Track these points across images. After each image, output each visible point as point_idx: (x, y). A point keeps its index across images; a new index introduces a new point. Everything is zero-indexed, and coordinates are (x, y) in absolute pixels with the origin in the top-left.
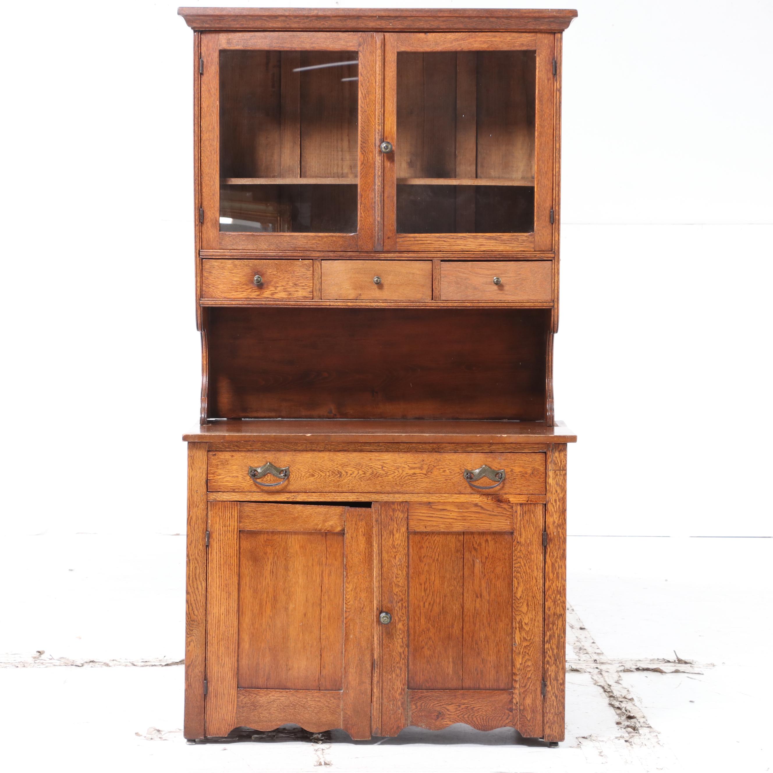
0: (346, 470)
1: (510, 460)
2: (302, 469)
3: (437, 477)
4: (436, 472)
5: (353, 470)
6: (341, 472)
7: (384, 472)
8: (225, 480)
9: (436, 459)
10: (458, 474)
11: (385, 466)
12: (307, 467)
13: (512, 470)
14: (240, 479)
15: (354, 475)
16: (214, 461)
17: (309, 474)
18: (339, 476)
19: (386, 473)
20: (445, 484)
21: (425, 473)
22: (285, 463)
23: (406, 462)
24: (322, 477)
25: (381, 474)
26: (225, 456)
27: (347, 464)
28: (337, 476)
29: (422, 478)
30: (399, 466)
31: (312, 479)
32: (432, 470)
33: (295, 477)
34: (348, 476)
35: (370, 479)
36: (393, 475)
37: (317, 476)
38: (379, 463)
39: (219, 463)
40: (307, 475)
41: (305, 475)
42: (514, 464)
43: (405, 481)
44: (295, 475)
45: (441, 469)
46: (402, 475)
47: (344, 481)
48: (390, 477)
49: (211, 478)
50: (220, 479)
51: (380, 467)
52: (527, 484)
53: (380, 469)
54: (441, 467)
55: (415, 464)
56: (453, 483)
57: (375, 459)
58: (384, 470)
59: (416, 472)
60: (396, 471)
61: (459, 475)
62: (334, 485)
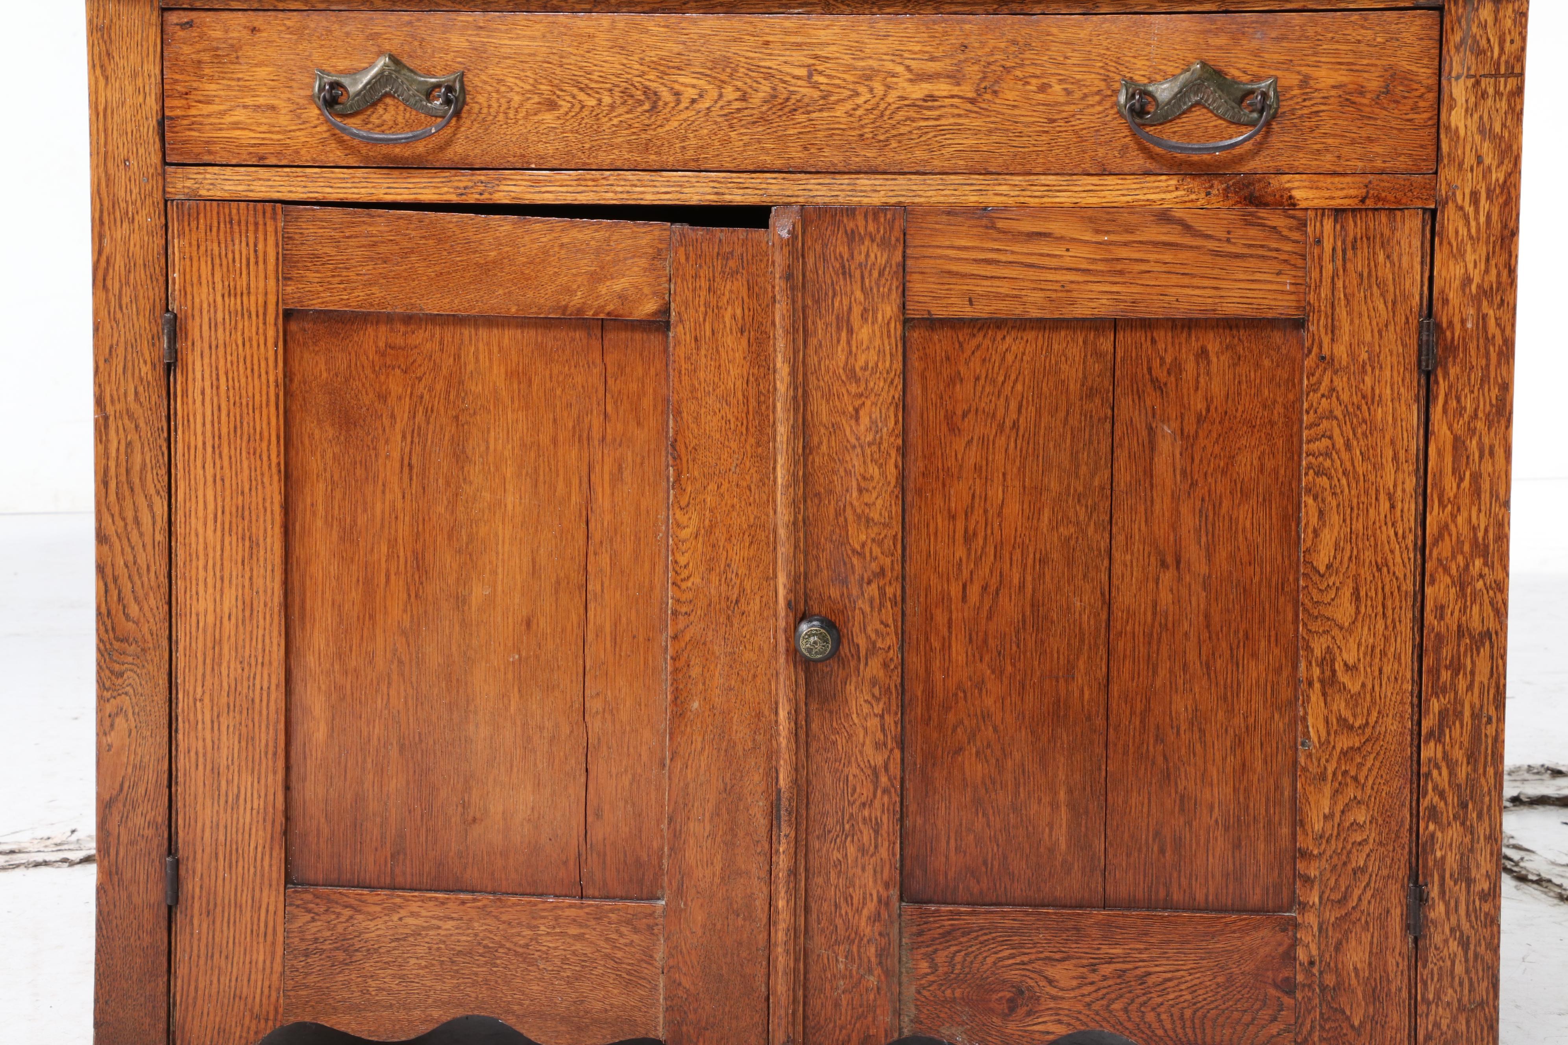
0: (677, 87)
1: (1299, 39)
2: (510, 81)
3: (1016, 112)
4: (1010, 93)
5: (701, 83)
6: (655, 93)
7: (816, 94)
8: (228, 119)
9: (1014, 42)
10: (1097, 98)
11: (820, 68)
12: (528, 74)
13: (1305, 82)
14: (284, 119)
15: (703, 105)
16: (186, 49)
17: (536, 99)
18: (647, 106)
19: (823, 98)
20: (1044, 137)
21: (971, 95)
22: (449, 57)
23: (897, 55)
24: (586, 112)
25: (806, 100)
26: (226, 32)
27: (676, 62)
28: (640, 109)
29: (959, 116)
30: (872, 69)
31: (548, 117)
32: (996, 82)
33: (485, 111)
34: (682, 106)
35: (763, 119)
36: (849, 105)
37: (565, 106)
38: (798, 57)
39: (206, 57)
40: (528, 105)
41: (521, 105)
42: (1315, 54)
43: (893, 127)
44: (485, 104)
45: (1034, 81)
46: (883, 106)
47: (667, 128)
48: (840, 111)
49: (178, 112)
50: (209, 116)
51: (803, 72)
52: (1364, 134)
53: (800, 83)
54: (1031, 70)
55: (932, 59)
56: (1075, 132)
57: (783, 43)
58: (816, 86)
59: (936, 93)
60: (862, 89)
61: (1100, 103)
62: (629, 142)
